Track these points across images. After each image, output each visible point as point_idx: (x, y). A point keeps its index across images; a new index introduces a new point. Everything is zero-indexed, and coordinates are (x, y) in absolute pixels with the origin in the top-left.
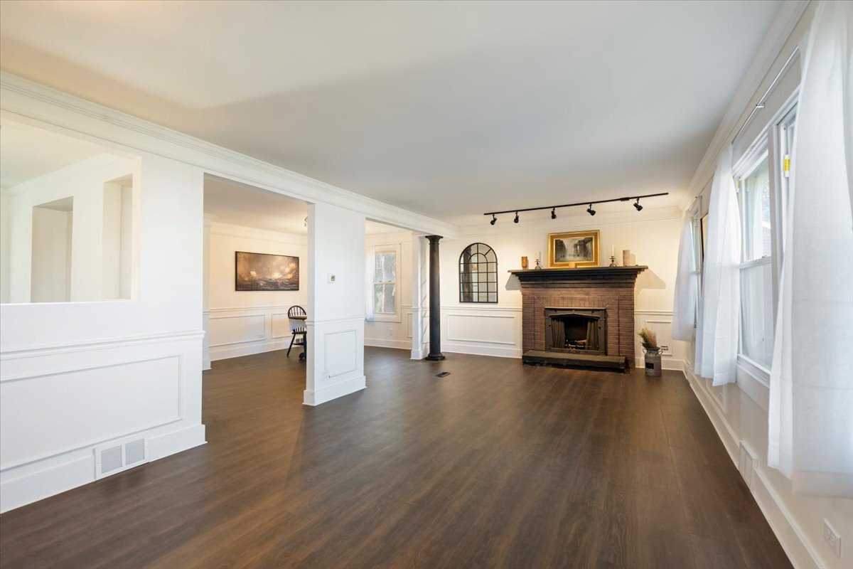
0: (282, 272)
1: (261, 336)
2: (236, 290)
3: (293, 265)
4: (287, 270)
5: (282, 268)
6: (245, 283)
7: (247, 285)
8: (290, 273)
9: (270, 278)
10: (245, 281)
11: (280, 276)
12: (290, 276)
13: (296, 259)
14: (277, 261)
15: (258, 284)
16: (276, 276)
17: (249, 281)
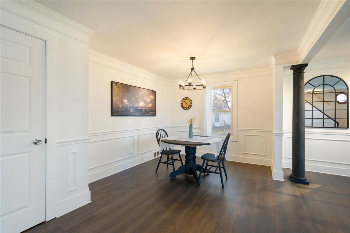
0: (145, 102)
1: (131, 154)
2: (112, 115)
3: (152, 97)
4: (149, 100)
5: (145, 98)
6: (119, 110)
7: (121, 111)
8: (150, 103)
9: (137, 106)
10: (119, 107)
11: (144, 105)
12: (150, 105)
13: (154, 92)
14: (142, 93)
15: (129, 111)
16: (141, 104)
17: (122, 108)
